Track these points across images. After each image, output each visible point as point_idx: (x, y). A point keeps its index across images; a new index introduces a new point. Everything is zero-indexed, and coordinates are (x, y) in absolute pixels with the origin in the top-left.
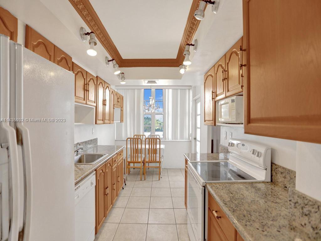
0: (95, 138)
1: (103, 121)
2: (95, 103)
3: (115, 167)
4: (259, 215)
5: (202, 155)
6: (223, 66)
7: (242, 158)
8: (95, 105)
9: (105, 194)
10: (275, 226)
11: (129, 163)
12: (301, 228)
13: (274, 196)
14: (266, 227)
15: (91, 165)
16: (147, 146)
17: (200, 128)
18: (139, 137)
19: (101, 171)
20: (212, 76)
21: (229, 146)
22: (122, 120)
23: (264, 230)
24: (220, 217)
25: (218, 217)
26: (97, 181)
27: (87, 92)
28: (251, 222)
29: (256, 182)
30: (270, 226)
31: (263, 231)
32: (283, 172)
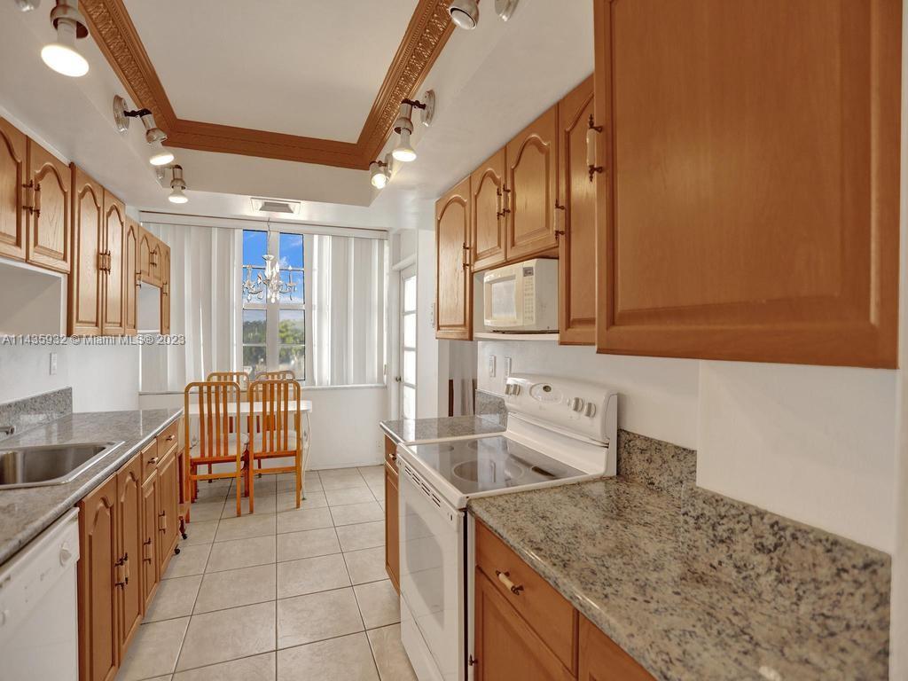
0: (63, 387)
1: (97, 325)
2: (65, 259)
3: (149, 485)
4: (624, 564)
5: (421, 425)
6: (498, 177)
7: (540, 422)
8: (66, 266)
9: (116, 584)
10: (665, 582)
11: (194, 464)
12: (712, 573)
13: (637, 509)
14: (649, 590)
15: (57, 488)
16: (258, 408)
17: (416, 350)
18: (225, 379)
19: (101, 505)
20: (463, 204)
21: (507, 393)
22: (164, 326)
23: (648, 599)
24: (521, 588)
25: (516, 590)
26: (85, 541)
27: (32, 217)
28: (614, 586)
29: (587, 482)
30: (655, 585)
31: (648, 602)
32: (645, 447)
